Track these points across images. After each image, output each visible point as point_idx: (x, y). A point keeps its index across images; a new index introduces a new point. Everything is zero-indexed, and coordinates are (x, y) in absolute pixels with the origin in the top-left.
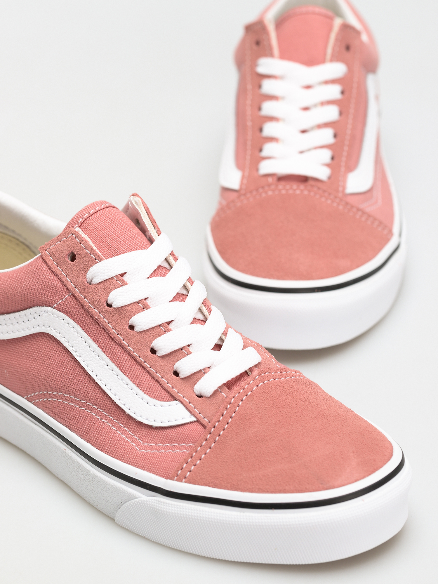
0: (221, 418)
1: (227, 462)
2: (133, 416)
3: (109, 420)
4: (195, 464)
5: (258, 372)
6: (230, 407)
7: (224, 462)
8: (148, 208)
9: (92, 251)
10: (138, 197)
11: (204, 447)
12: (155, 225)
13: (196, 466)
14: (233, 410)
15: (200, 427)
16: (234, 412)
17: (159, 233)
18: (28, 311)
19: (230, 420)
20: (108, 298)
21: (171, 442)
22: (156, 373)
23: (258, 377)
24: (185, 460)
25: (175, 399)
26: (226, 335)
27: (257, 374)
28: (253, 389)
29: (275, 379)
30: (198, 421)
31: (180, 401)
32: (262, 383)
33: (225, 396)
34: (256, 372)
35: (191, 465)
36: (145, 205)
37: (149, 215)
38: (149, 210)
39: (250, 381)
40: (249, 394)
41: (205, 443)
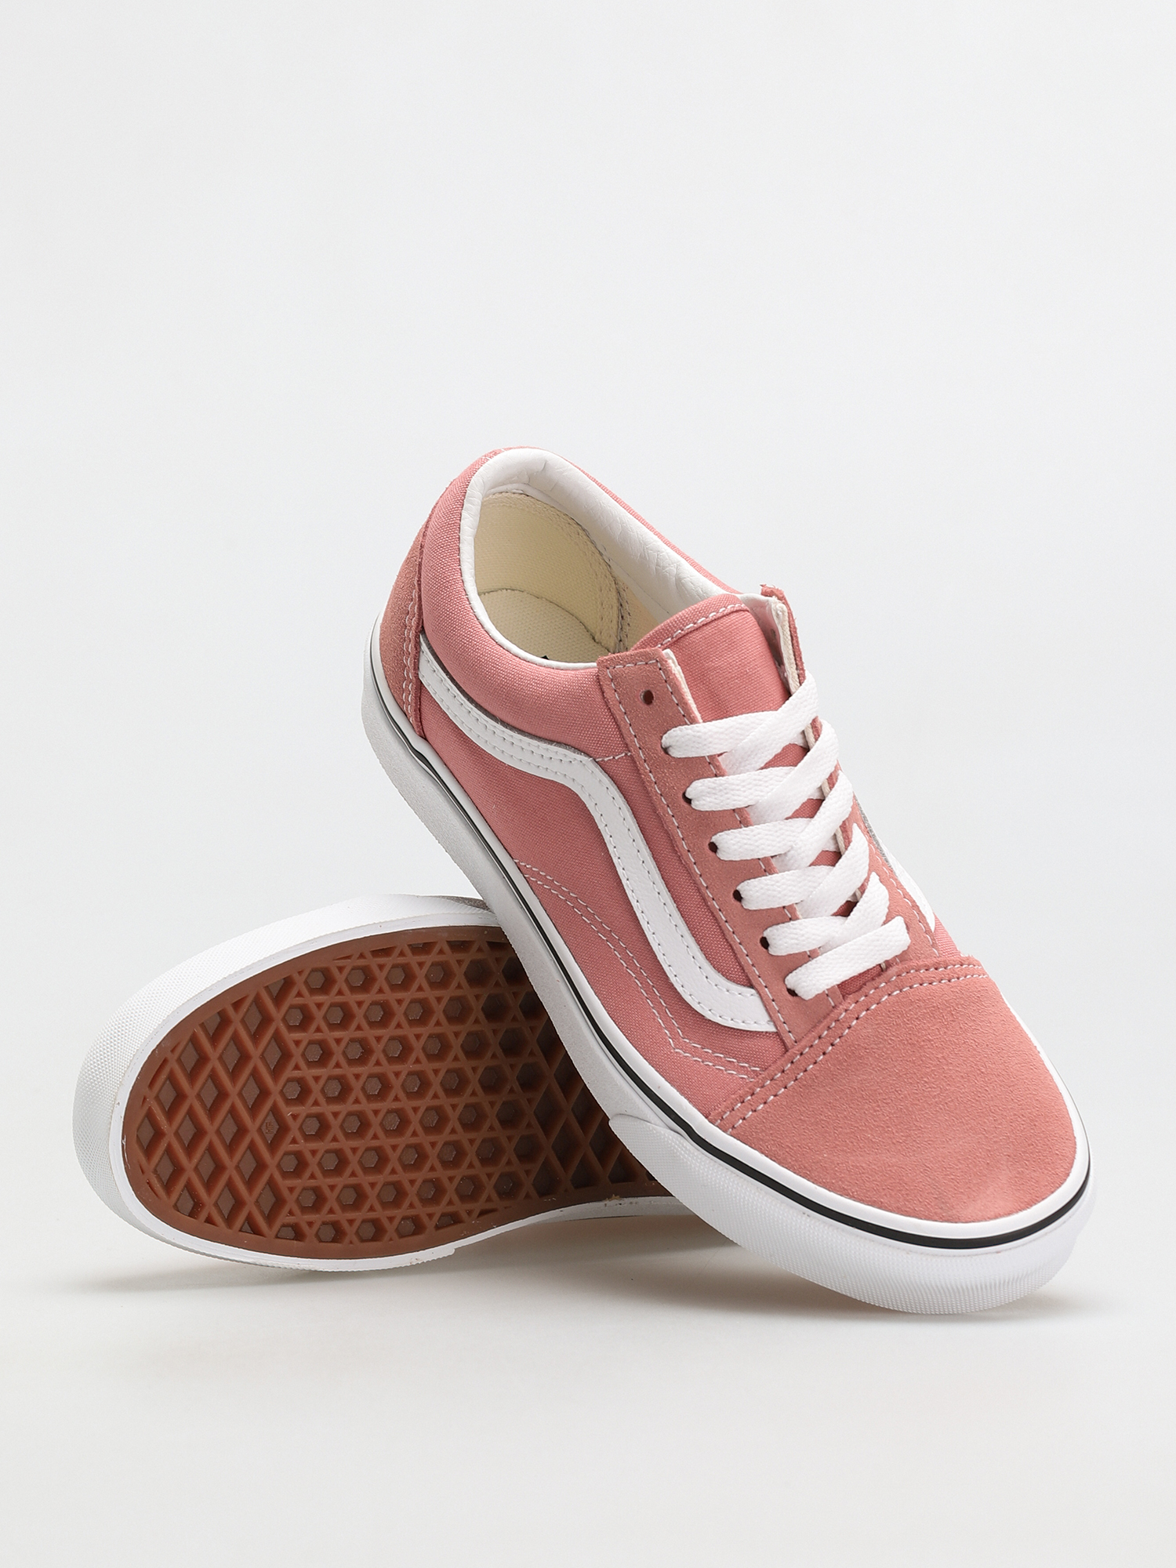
0: (816, 1042)
1: (805, 1121)
2: (680, 989)
3: (639, 976)
4: (754, 1109)
5: (896, 970)
6: (834, 1027)
7: (800, 1119)
8: (795, 628)
9: (683, 702)
10: (783, 603)
11: (776, 1084)
12: (799, 664)
13: (754, 1113)
14: (839, 1032)
15: (779, 1048)
16: (840, 1037)
17: (801, 678)
18: (553, 748)
19: (830, 1048)
20: (689, 790)
21: (727, 1053)
22: (733, 933)
23: (894, 978)
24: (741, 1097)
25: (751, 986)
26: (863, 892)
27: (894, 973)
28: (880, 999)
29: (921, 985)
30: (777, 1034)
31: (758, 993)
32: (898, 992)
33: (833, 1004)
34: (893, 970)
35: (748, 1108)
36: (792, 623)
37: (794, 642)
38: (796, 632)
39: (881, 983)
40: (873, 1007)
41: (780, 1077)
